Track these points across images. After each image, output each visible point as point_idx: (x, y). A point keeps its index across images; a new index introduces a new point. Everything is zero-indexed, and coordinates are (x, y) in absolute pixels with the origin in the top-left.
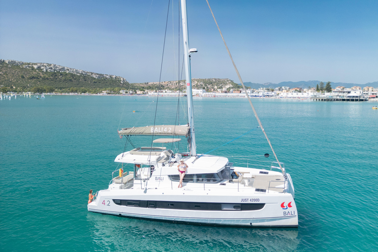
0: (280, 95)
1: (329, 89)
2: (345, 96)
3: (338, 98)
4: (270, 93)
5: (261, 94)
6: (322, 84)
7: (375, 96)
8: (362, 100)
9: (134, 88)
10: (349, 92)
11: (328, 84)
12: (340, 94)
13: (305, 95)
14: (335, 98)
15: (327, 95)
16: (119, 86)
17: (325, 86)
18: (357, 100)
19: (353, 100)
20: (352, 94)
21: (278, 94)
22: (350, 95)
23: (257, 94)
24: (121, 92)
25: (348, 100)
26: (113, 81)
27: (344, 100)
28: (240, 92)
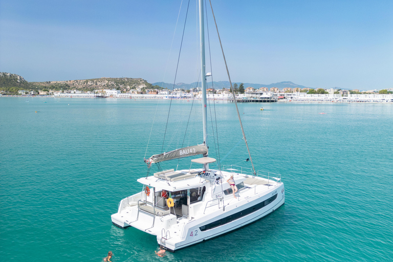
0: (197, 97)
1: (242, 91)
2: (258, 97)
3: (252, 99)
4: (188, 95)
5: (178, 95)
6: (236, 85)
7: (283, 97)
8: (273, 101)
9: (34, 88)
10: (261, 94)
11: (242, 85)
12: (254, 95)
13: (221, 96)
14: (249, 99)
15: (241, 96)
16: (15, 85)
17: (238, 87)
18: (268, 101)
19: (265, 101)
20: (264, 95)
21: (195, 96)
22: (262, 96)
23: (174, 96)
24: (20, 92)
25: (261, 101)
26: (7, 79)
27: (257, 101)
28: (157, 93)
